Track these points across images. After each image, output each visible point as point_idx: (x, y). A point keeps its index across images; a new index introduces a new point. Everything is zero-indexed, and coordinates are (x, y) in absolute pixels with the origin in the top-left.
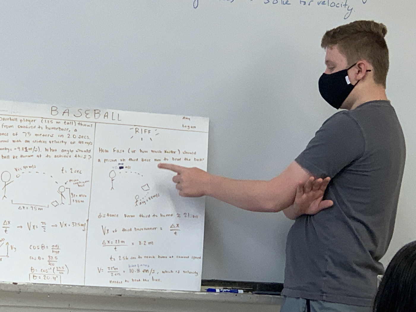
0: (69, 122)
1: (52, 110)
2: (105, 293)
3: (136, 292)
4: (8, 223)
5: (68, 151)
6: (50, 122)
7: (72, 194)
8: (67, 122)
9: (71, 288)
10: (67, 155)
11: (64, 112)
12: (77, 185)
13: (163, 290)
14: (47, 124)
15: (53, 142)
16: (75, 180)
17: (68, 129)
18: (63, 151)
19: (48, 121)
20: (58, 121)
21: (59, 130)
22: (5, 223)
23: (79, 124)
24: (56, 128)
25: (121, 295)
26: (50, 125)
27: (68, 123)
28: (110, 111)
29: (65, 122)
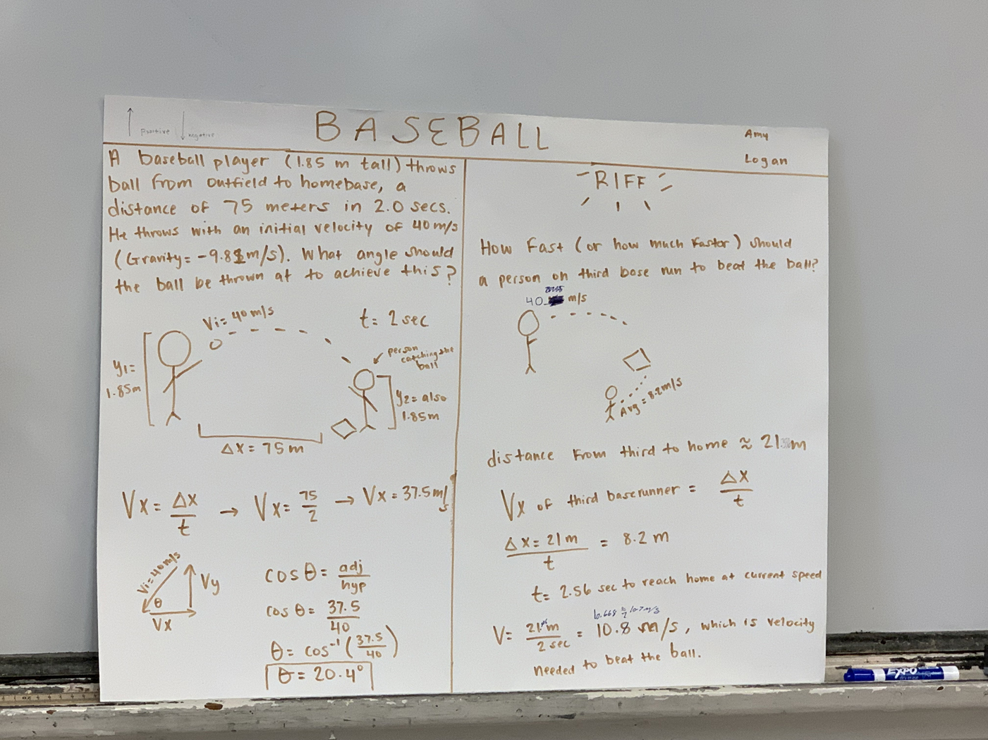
0: (378, 160)
1: (320, 123)
2: (519, 715)
3: (620, 704)
4: (188, 500)
5: (379, 254)
6: (313, 162)
7: (399, 394)
8: (370, 160)
9: (405, 706)
10: (375, 268)
11: (359, 131)
12: (413, 362)
13: (708, 688)
14: (304, 170)
15: (327, 226)
16: (408, 349)
17: (375, 183)
18: (362, 255)
19: (309, 160)
20: (342, 159)
21: (347, 189)
22: (180, 502)
23: (411, 165)
24: (336, 182)
25: (571, 717)
26: (314, 174)
27: (375, 165)
28: (511, 120)
29: (365, 159)
